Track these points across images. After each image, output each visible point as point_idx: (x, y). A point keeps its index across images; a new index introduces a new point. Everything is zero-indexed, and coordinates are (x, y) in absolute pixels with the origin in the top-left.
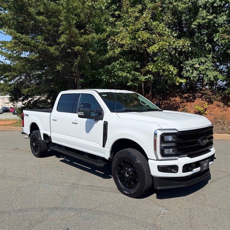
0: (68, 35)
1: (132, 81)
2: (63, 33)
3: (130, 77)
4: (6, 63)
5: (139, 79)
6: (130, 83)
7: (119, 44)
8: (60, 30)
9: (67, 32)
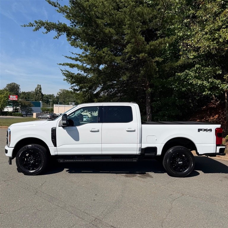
0: (133, 44)
1: (210, 89)
2: (128, 42)
3: (207, 85)
4: (84, 75)
5: (220, 87)
6: (207, 92)
7: (195, 47)
8: (126, 40)
9: (133, 40)
